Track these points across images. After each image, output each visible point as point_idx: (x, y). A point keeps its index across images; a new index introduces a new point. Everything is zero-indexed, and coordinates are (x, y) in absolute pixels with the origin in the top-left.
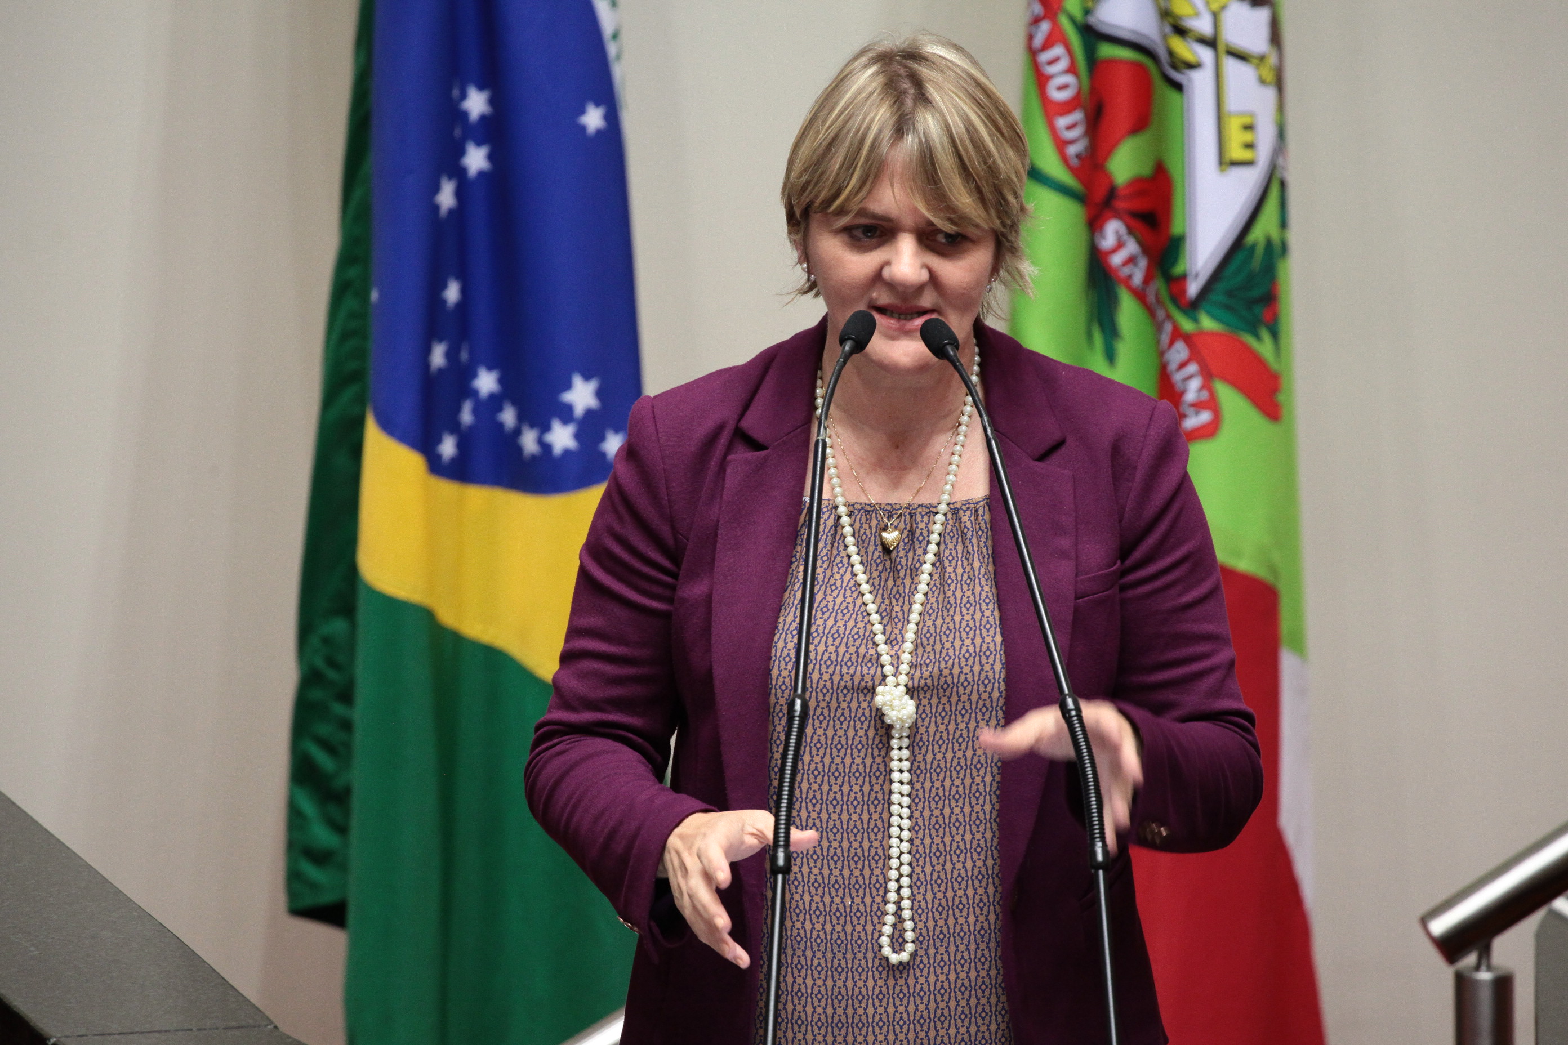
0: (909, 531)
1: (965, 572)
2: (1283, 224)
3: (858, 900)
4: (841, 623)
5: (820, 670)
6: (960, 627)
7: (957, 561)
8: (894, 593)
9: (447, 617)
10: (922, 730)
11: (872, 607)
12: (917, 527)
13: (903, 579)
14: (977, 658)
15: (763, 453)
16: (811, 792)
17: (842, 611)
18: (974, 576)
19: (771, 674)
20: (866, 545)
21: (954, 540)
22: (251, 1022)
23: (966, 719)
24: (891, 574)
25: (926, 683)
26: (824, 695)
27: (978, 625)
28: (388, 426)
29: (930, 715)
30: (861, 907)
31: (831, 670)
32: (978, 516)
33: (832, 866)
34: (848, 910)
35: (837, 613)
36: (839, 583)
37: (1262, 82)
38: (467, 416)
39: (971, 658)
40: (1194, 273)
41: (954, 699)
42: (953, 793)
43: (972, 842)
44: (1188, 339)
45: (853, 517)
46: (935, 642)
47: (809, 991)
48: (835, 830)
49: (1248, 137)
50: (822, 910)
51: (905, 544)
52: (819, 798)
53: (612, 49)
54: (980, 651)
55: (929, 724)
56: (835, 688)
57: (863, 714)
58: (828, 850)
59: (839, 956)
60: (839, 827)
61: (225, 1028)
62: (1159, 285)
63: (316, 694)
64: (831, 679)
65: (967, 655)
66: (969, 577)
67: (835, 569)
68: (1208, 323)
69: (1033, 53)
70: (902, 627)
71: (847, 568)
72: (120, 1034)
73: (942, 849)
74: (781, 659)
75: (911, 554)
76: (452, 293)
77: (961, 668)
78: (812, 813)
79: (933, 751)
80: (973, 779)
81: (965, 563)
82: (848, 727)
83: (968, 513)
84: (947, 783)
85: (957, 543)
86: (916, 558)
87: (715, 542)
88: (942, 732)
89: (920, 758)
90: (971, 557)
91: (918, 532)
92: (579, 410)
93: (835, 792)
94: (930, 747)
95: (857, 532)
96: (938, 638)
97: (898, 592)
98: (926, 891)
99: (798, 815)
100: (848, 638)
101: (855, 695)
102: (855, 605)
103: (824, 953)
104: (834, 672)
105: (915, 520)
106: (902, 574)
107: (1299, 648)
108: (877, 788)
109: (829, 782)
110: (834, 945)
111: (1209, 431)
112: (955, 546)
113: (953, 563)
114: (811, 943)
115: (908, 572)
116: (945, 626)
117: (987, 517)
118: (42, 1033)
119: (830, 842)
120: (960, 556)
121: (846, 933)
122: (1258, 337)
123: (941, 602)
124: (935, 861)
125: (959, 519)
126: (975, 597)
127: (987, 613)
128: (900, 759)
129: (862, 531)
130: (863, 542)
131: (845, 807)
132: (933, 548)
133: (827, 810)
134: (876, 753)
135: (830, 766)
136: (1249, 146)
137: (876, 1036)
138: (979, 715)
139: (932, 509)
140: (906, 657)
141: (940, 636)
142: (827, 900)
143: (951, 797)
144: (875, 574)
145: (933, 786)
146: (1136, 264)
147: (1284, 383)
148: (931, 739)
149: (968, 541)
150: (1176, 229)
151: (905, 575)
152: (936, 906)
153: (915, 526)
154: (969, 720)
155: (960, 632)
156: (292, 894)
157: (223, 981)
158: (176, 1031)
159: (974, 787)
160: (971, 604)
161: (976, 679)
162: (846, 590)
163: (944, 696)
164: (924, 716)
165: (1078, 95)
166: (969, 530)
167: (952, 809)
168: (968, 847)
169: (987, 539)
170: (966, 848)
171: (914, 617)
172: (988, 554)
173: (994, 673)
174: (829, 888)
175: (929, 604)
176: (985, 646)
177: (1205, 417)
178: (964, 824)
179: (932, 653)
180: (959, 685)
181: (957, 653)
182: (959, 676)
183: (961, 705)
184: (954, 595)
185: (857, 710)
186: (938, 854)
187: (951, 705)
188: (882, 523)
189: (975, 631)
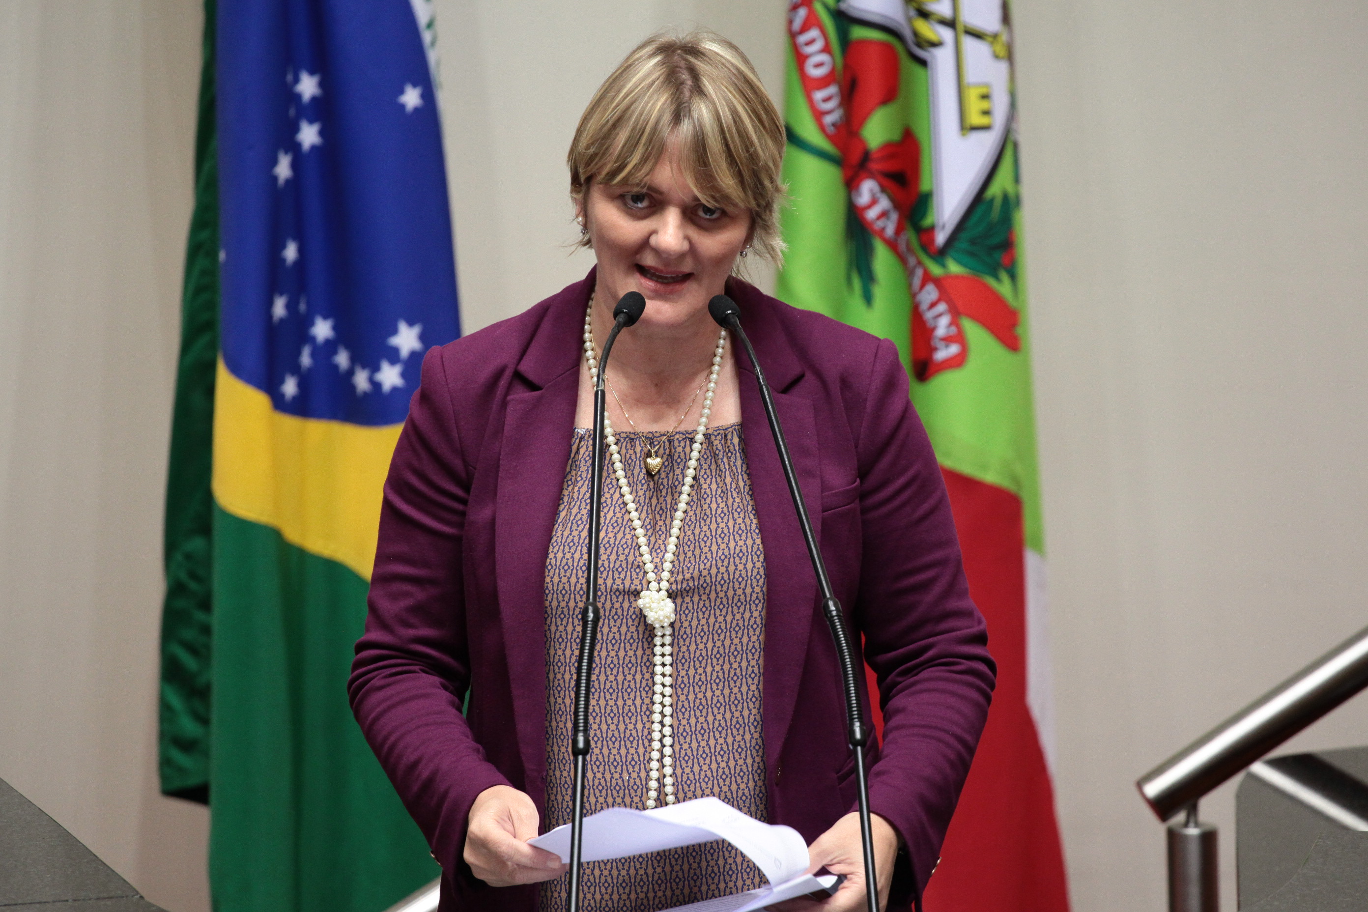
0: (668, 455)
1: (718, 487)
2: (1017, 180)
3: (634, 775)
4: (611, 535)
6: (716, 534)
7: (711, 479)
8: (658, 509)
9: (293, 534)
10: (685, 624)
11: (637, 523)
12: (675, 451)
13: (665, 497)
14: (732, 559)
15: (541, 391)
17: (612, 525)
18: (727, 489)
20: (632, 468)
21: (708, 461)
22: (119, 893)
23: (724, 613)
24: (655, 494)
25: (688, 584)
27: (731, 531)
28: (236, 370)
29: (692, 611)
30: (638, 781)
32: (727, 440)
33: (611, 746)
34: (626, 784)
35: (608, 526)
36: (609, 501)
37: (996, 57)
38: (306, 360)
39: (727, 560)
41: (713, 596)
42: (714, 678)
43: (731, 720)
44: (937, 282)
45: (620, 444)
46: (695, 548)
48: (612, 715)
49: (985, 105)
50: (604, 785)
51: (666, 467)
53: (426, 37)
54: (734, 553)
55: (692, 619)
56: (608, 591)
57: (633, 612)
58: (607, 732)
60: (616, 712)
61: (98, 899)
62: (910, 235)
63: (180, 603)
64: (605, 583)
65: (723, 557)
66: (722, 491)
67: (606, 490)
68: (954, 268)
69: (793, 35)
70: (665, 539)
71: (616, 489)
72: (5, 905)
73: (706, 727)
74: (561, 568)
75: (671, 475)
76: (291, 252)
77: (718, 569)
79: (696, 642)
80: (731, 665)
81: (719, 479)
82: (621, 625)
83: (719, 437)
84: (709, 669)
85: (711, 463)
86: (675, 477)
87: (498, 472)
88: (703, 625)
89: (682, 649)
90: (723, 474)
91: (676, 455)
92: (405, 352)
93: (611, 682)
94: (693, 639)
95: (623, 457)
96: (697, 544)
97: (661, 508)
98: (693, 765)
100: (618, 548)
101: (627, 596)
102: (623, 520)
104: (607, 577)
105: (674, 446)
106: (664, 493)
107: (1039, 548)
109: (606, 673)
111: (958, 362)
112: (709, 466)
113: (708, 481)
115: (670, 490)
116: (703, 534)
117: (736, 440)
119: (608, 725)
120: (714, 474)
122: (997, 278)
123: (698, 513)
124: (700, 738)
125: (710, 443)
126: (728, 508)
127: (739, 522)
129: (628, 456)
130: (629, 465)
131: (620, 694)
132: (691, 472)
133: (605, 698)
134: (646, 645)
135: (606, 658)
136: (986, 113)
138: (735, 608)
139: (687, 435)
140: (667, 566)
141: (699, 542)
142: (608, 776)
143: (712, 682)
144: (641, 493)
145: (696, 673)
147: (1022, 318)
148: (694, 632)
149: (720, 461)
150: (925, 186)
151: (667, 495)
152: (702, 777)
153: (673, 450)
154: (727, 613)
155: (716, 538)
156: (164, 778)
157: (94, 858)
158: (55, 902)
159: (732, 672)
160: (725, 515)
161: (731, 577)
162: (615, 507)
163: (704, 594)
164: (687, 612)
165: (833, 72)
166: (720, 451)
167: (713, 692)
168: (729, 724)
169: (736, 459)
170: (726, 726)
171: (675, 531)
172: (737, 472)
173: (747, 571)
174: (609, 766)
175: (688, 518)
176: (738, 549)
177: (954, 349)
178: (724, 704)
179: (693, 558)
180: (717, 583)
181: (714, 556)
182: (717, 575)
183: (719, 601)
184: (709, 507)
185: (628, 609)
186: (702, 732)
187: (710, 601)
188: (645, 450)
189: (729, 536)
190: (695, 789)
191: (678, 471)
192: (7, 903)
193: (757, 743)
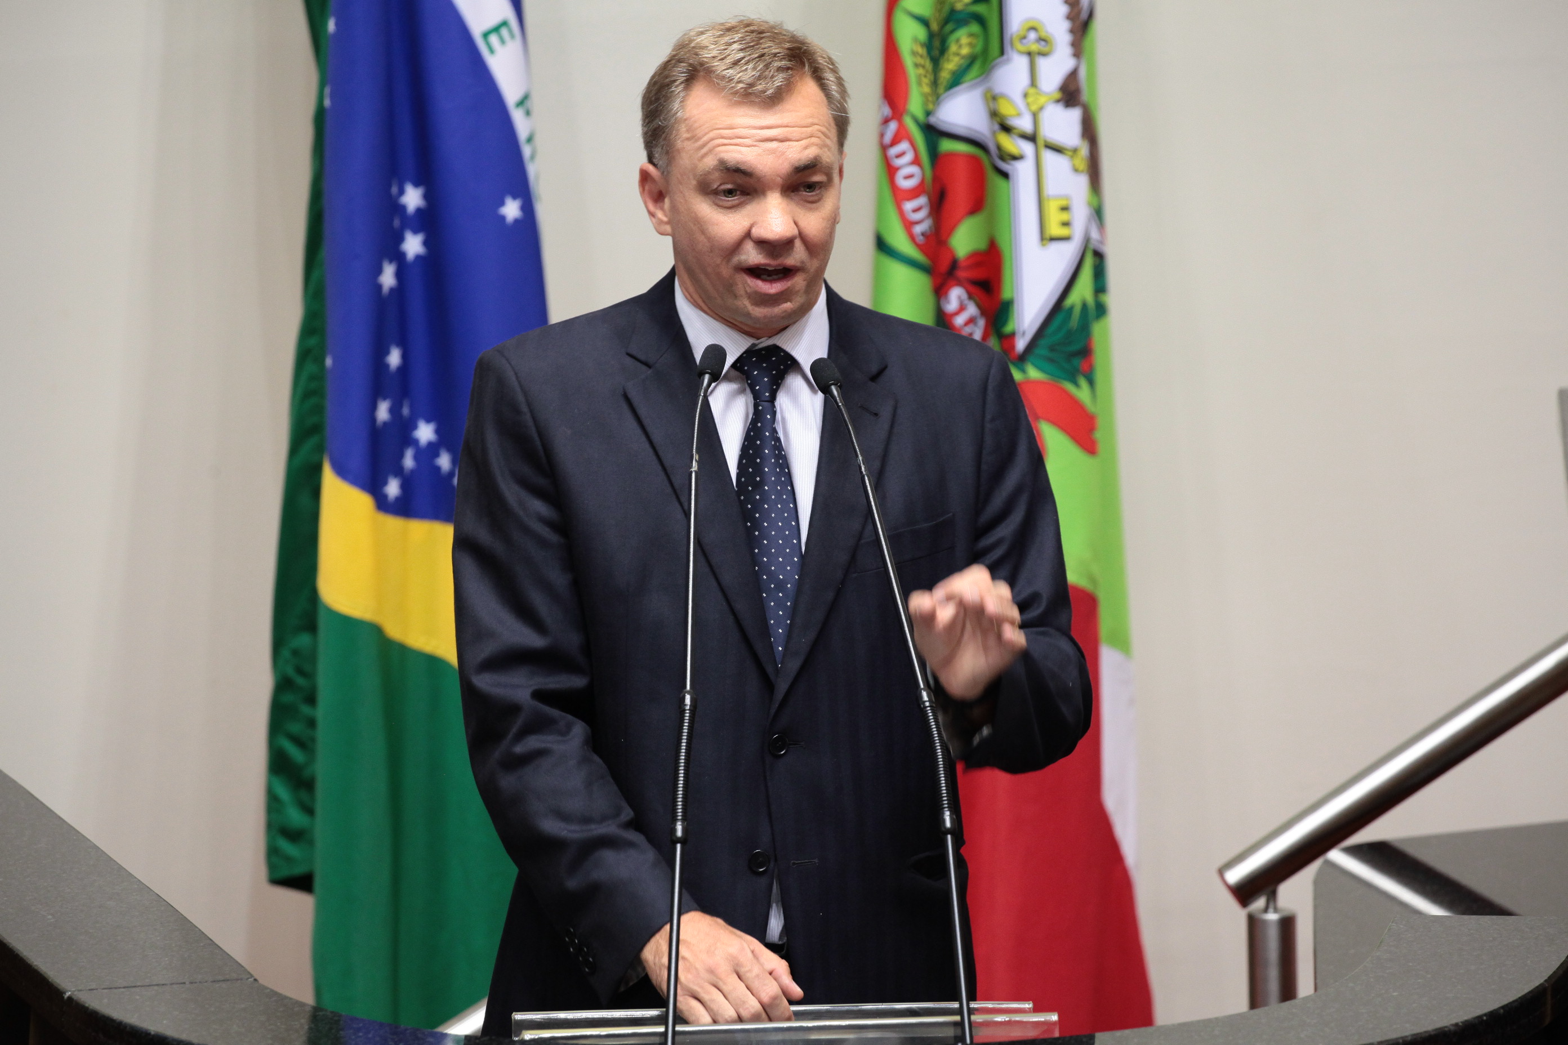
2: (1100, 290)
9: (394, 631)
22: (235, 976)
28: (342, 472)
37: (1076, 170)
38: (409, 462)
40: (1021, 332)
49: (1065, 216)
53: (526, 151)
61: (213, 982)
62: (994, 341)
63: (288, 698)
68: (1034, 373)
69: (884, 148)
72: (124, 988)
76: (394, 358)
107: (1123, 645)
118: (59, 987)
122: (1076, 384)
136: (1066, 224)
146: (976, 324)
147: (1101, 422)
150: (1006, 294)
156: (271, 866)
157: (211, 942)
158: (172, 984)
165: (922, 182)
192: (126, 985)
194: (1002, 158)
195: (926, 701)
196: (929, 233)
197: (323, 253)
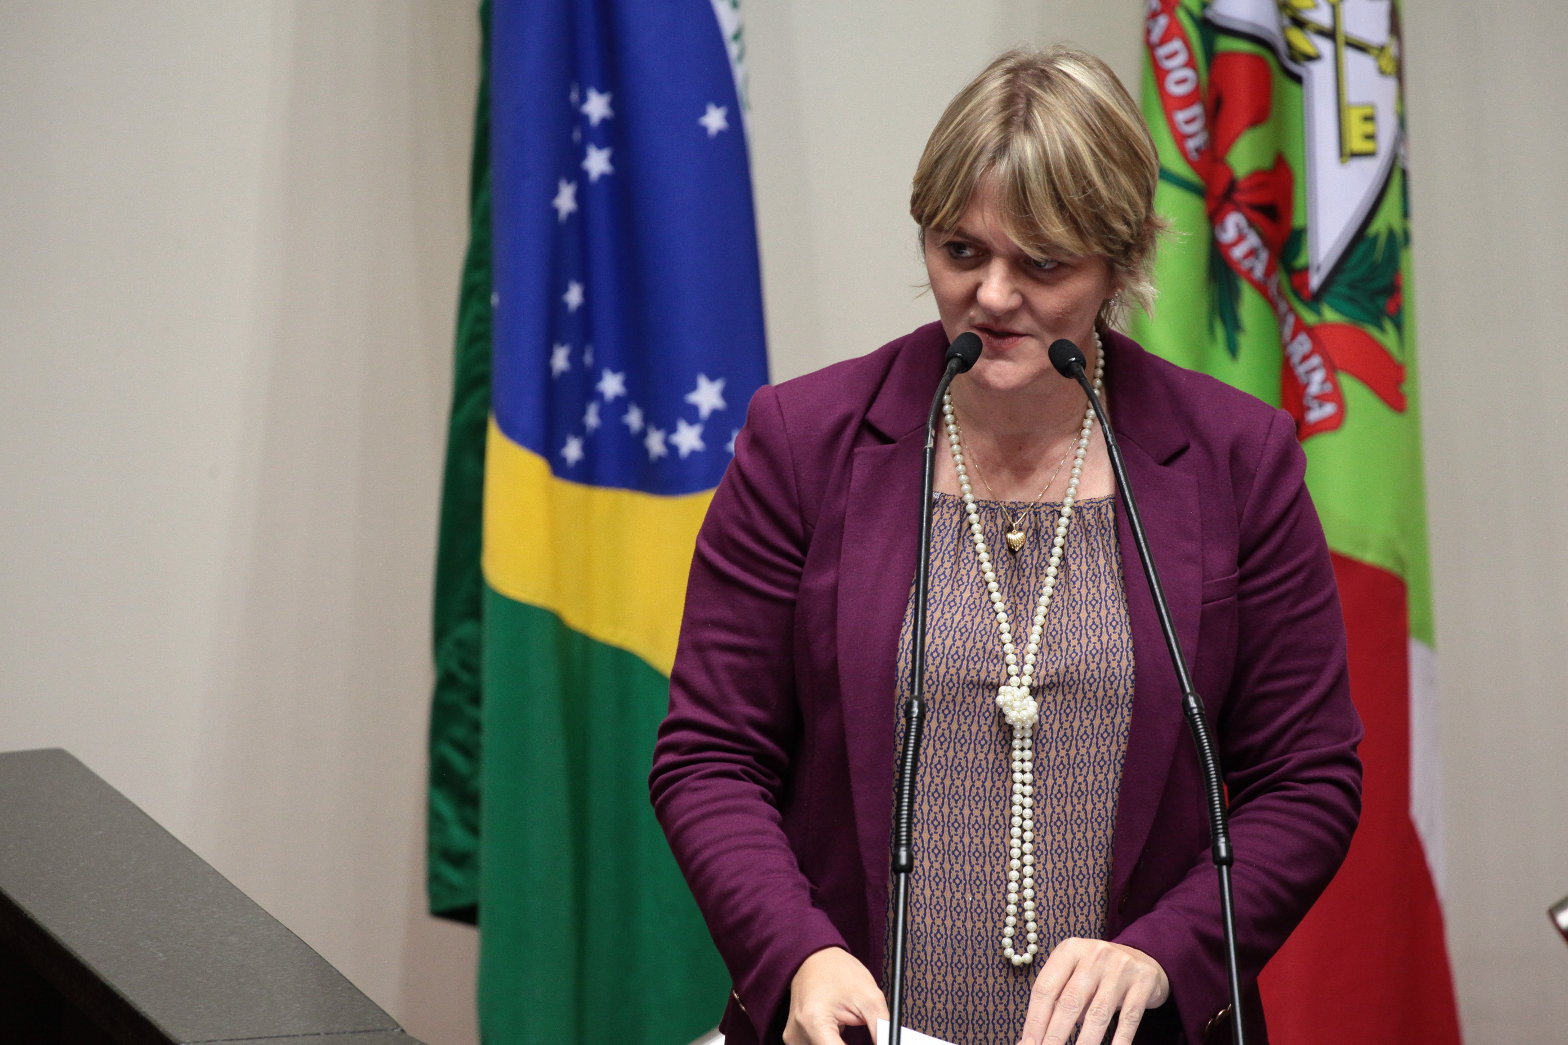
0: (1034, 530)
1: (1089, 569)
2: (1406, 214)
3: (979, 897)
4: (968, 618)
5: (947, 664)
6: (1086, 625)
7: (1081, 559)
8: (1018, 591)
9: (575, 619)
10: (1046, 727)
11: (999, 606)
12: (1042, 526)
13: (1028, 578)
14: (1104, 655)
15: (891, 446)
16: (933, 786)
17: (969, 606)
18: (1100, 572)
19: (897, 666)
20: (993, 543)
21: (1078, 538)
22: (378, 1026)
23: (1091, 716)
24: (1017, 572)
25: (1051, 681)
26: (950, 689)
27: (1104, 622)
28: (510, 431)
29: (1054, 712)
30: (982, 903)
31: (958, 665)
32: (1100, 514)
33: (953, 861)
34: (969, 906)
35: (964, 608)
36: (965, 578)
37: (1382, 72)
38: (592, 419)
39: (1098, 655)
40: (1315, 265)
41: (1079, 696)
42: (1075, 790)
43: (1093, 840)
44: (1311, 332)
45: (980, 513)
46: (1061, 640)
47: (929, 987)
48: (956, 825)
49: (1369, 128)
50: (943, 904)
51: (1031, 543)
52: (941, 792)
53: (733, 50)
54: (1107, 648)
55: (1054, 721)
56: (961, 682)
57: (988, 710)
58: (949, 844)
59: (959, 951)
60: (961, 822)
61: (354, 1032)
62: (1281, 278)
63: (452, 697)
64: (957, 673)
65: (1094, 652)
66: (1094, 574)
67: (962, 565)
68: (1330, 315)
69: (1151, 48)
70: (1027, 627)
71: (974, 564)
72: (248, 1039)
73: (1063, 846)
75: (1036, 553)
76: (574, 296)
77: (1088, 665)
78: (934, 807)
79: (1057, 748)
80: (1096, 776)
81: (1090, 560)
82: (972, 722)
83: (1092, 511)
84: (1070, 780)
85: (1081, 541)
86: (1042, 556)
87: (842, 534)
88: (1066, 729)
89: (1042, 755)
90: (1096, 554)
91: (1043, 530)
92: (705, 411)
93: (957, 787)
94: (1054, 744)
95: (984, 528)
96: (1064, 635)
97: (1022, 590)
98: (1047, 889)
99: (920, 809)
100: (975, 633)
101: (980, 691)
102: (982, 602)
103: (944, 949)
104: (961, 666)
105: (1040, 519)
106: (1027, 573)
107: (1427, 639)
108: (999, 784)
109: (951, 776)
110: (954, 940)
111: (1333, 423)
112: (1079, 544)
113: (1078, 561)
114: (931, 938)
115: (1034, 570)
116: (1071, 624)
117: (1111, 515)
118: (171, 1038)
119: (951, 837)
120: (1084, 553)
121: (966, 929)
122: (1382, 329)
123: (1066, 599)
124: (1056, 858)
125: (1081, 517)
126: (1100, 594)
127: (1113, 610)
128: (1022, 760)
129: (988, 528)
130: (991, 539)
131: (967, 802)
132: (1057, 551)
133: (949, 805)
134: (999, 748)
135: (953, 760)
136: (1370, 137)
137: (996, 1034)
138: (1105, 712)
139: (1055, 508)
140: (1030, 658)
141: (1066, 634)
142: (948, 895)
143: (1073, 794)
144: (1002, 572)
145: (1055, 783)
146: (1257, 257)
147: (1409, 371)
148: (1055, 736)
149: (1092, 538)
150: (1298, 221)
151: (1030, 574)
152: (1057, 903)
153: (1039, 525)
154: (1094, 717)
155: (1086, 630)
156: (433, 896)
157: (350, 985)
158: (304, 1035)
159: (1097, 784)
160: (1097, 602)
161: (1102, 675)
162: (972, 586)
163: (1069, 693)
164: (1048, 713)
165: (1196, 89)
166: (1093, 527)
167: (1074, 806)
168: (1090, 844)
169: (1109, 537)
170: (1087, 846)
171: (1039, 619)
172: (1111, 553)
173: (1120, 670)
174: (950, 883)
175: (1054, 605)
176: (1112, 643)
177: (1329, 409)
178: (1085, 821)
179: (1058, 651)
180: (1085, 682)
181: (1084, 650)
182: (1086, 672)
183: (1086, 702)
184: (1079, 592)
185: (981, 706)
186: (1059, 851)
187: (1076, 702)
188: (1007, 524)
189: (1101, 628)
190: (1048, 916)
191: (1045, 550)
193: (1101, 870)
194: (1294, 59)
195: (1194, 708)
196: (1203, 149)
197: (491, 173)
